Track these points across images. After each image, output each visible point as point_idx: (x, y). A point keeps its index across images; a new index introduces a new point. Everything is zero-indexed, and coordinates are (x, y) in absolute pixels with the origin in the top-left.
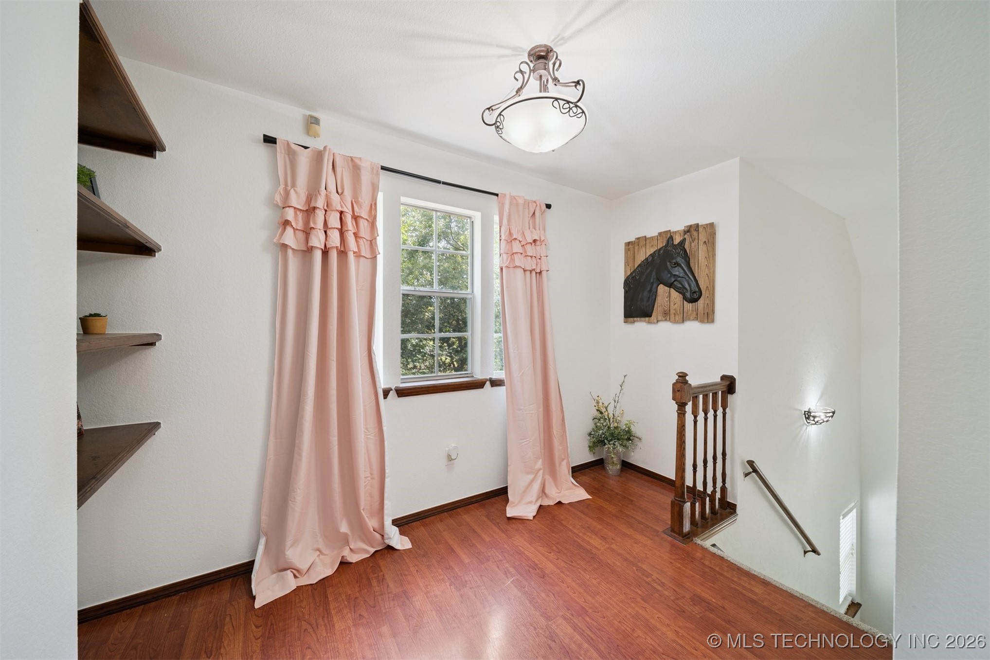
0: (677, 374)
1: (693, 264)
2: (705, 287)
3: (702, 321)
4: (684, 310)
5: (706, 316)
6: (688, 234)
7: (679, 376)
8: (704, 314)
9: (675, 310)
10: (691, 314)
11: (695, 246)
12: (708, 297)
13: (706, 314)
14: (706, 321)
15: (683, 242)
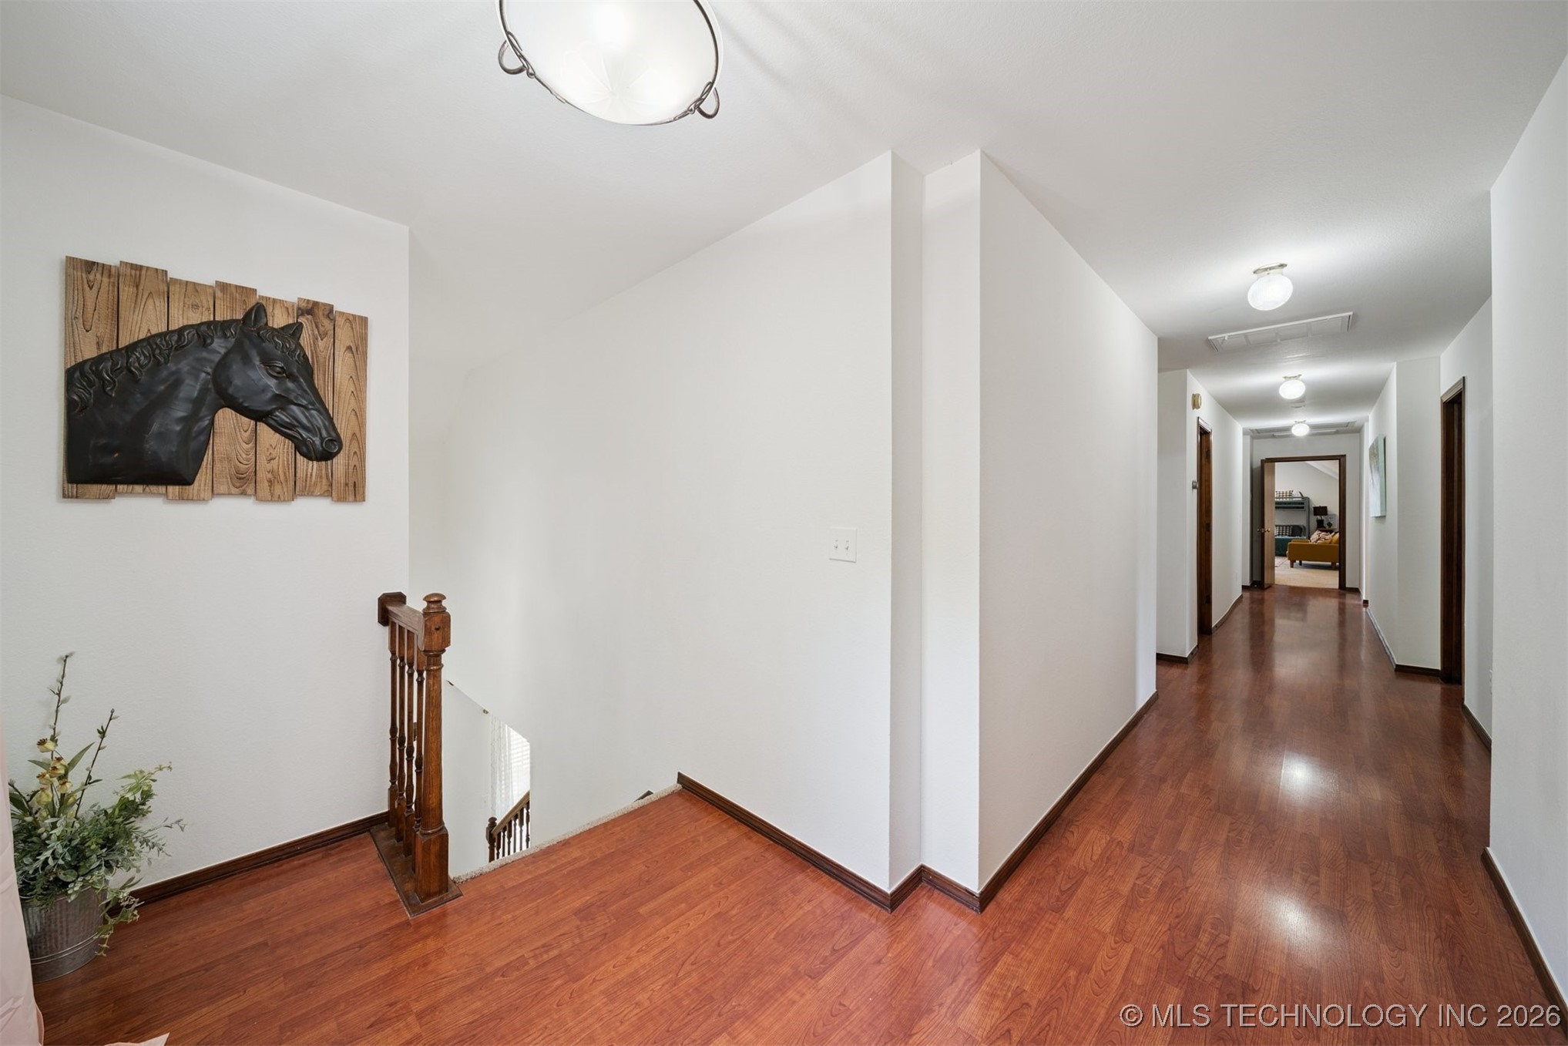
0: (425, 599)
1: (321, 382)
2: (349, 434)
3: (341, 499)
4: (298, 475)
5: (352, 488)
6: (309, 317)
7: (429, 602)
8: (347, 484)
9: (271, 471)
10: (315, 484)
11: (326, 348)
12: (355, 453)
13: (351, 484)
14: (351, 497)
15: (295, 330)
